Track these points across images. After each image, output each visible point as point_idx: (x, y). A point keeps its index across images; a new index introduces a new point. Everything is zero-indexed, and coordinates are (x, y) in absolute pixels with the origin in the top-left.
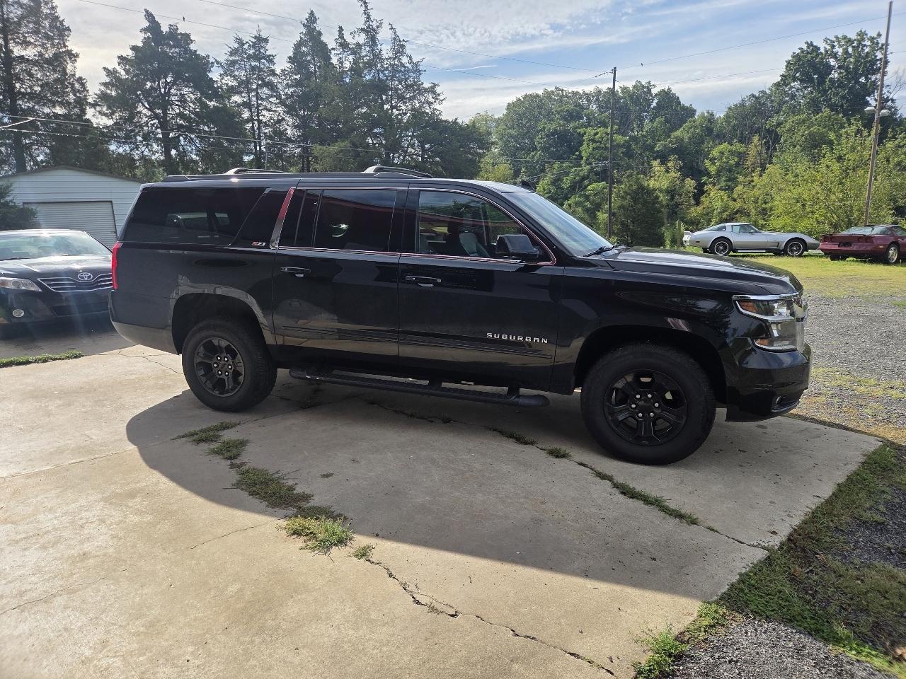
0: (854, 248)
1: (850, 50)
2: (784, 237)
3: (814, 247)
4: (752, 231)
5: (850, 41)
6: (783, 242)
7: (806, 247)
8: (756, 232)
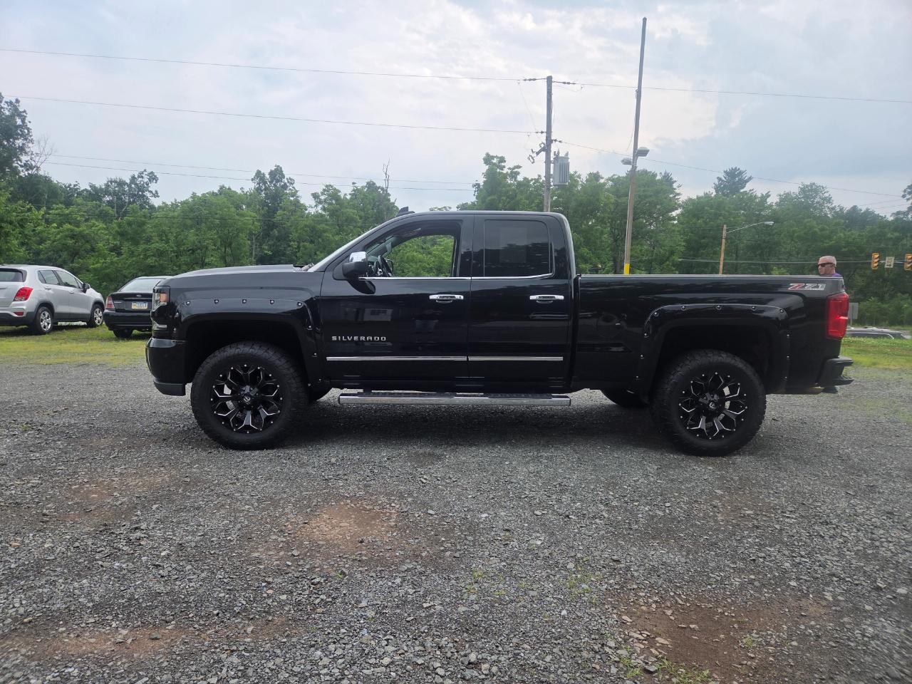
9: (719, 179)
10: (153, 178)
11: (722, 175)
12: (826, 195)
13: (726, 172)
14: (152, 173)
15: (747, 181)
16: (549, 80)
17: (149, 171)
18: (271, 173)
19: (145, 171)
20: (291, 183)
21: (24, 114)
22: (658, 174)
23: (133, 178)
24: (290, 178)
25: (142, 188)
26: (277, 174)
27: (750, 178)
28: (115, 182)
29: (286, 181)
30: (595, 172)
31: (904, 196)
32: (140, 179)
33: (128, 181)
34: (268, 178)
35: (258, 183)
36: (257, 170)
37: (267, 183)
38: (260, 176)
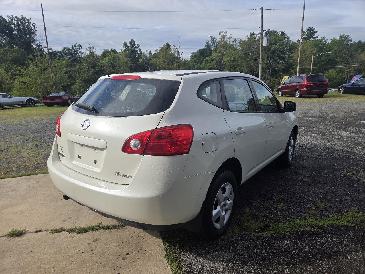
0: (56, 101)
1: (19, 23)
2: (25, 99)
3: (38, 102)
4: (9, 97)
5: (18, 19)
6: (25, 101)
7: (35, 102)
8: (11, 97)
10: (80, 46)
11: (305, 31)
12: (350, 38)
13: (307, 29)
14: (80, 44)
15: (315, 33)
16: (262, 9)
17: (78, 44)
18: (130, 43)
19: (77, 44)
20: (138, 47)
21: (35, 24)
22: (279, 32)
23: (73, 47)
24: (138, 45)
25: (76, 51)
26: (132, 42)
27: (317, 31)
28: (66, 49)
29: (136, 45)
30: (252, 32)
32: (75, 47)
33: (71, 48)
34: (129, 45)
35: (125, 47)
36: (124, 42)
37: (129, 46)
38: (125, 44)
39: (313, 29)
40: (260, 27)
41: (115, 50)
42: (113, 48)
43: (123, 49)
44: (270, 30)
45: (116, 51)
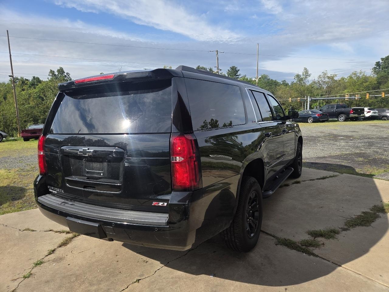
7: (3, 137)
9: (228, 70)
11: (229, 69)
13: (231, 68)
16: (217, 51)
18: (58, 71)
20: (68, 75)
22: (208, 69)
24: (68, 73)
26: (61, 71)
27: (239, 70)
29: (66, 74)
31: (294, 79)
34: (57, 73)
35: (52, 76)
36: (51, 70)
37: (56, 75)
38: (52, 72)
39: (236, 68)
40: (217, 66)
41: (38, 78)
42: (36, 76)
43: (50, 77)
44: (199, 66)
45: (40, 79)
